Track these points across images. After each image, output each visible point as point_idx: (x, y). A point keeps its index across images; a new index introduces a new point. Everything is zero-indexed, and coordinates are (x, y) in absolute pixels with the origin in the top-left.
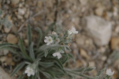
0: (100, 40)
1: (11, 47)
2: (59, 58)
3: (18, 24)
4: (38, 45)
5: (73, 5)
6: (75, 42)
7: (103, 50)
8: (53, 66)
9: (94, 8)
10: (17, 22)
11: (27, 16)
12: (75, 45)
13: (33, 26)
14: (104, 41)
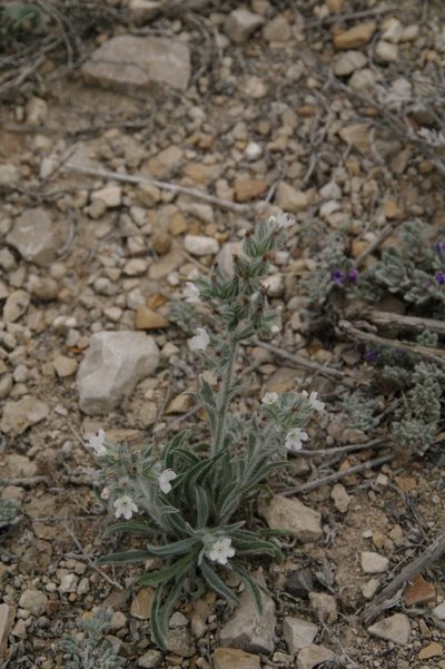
0: (143, 360)
1: (163, 603)
2: (173, 476)
3: (103, 591)
4: (155, 533)
5: (48, 439)
6: (149, 428)
7: (170, 349)
8: (208, 486)
9: (58, 379)
10: (98, 594)
11: (80, 568)
12: (159, 427)
13: (107, 547)
14: (145, 346)
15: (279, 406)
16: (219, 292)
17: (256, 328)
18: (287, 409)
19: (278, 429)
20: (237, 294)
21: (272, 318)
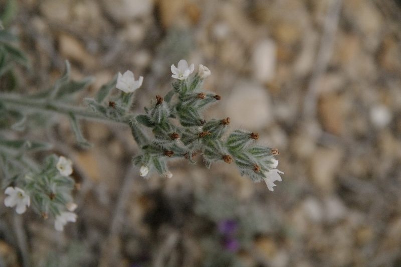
15: (57, 177)
16: (185, 104)
17: (145, 147)
18: (53, 187)
19: (28, 177)
20: (184, 124)
21: (158, 166)
